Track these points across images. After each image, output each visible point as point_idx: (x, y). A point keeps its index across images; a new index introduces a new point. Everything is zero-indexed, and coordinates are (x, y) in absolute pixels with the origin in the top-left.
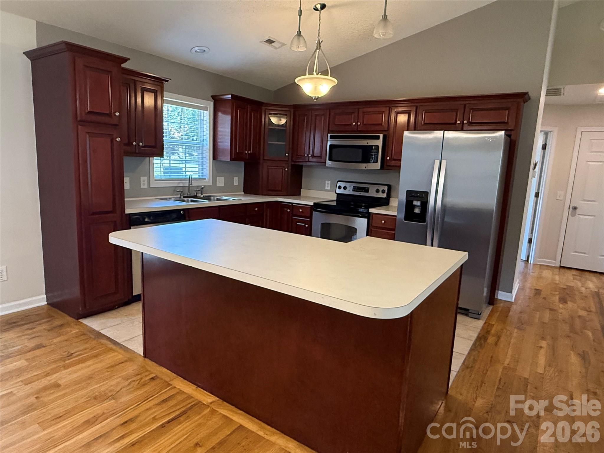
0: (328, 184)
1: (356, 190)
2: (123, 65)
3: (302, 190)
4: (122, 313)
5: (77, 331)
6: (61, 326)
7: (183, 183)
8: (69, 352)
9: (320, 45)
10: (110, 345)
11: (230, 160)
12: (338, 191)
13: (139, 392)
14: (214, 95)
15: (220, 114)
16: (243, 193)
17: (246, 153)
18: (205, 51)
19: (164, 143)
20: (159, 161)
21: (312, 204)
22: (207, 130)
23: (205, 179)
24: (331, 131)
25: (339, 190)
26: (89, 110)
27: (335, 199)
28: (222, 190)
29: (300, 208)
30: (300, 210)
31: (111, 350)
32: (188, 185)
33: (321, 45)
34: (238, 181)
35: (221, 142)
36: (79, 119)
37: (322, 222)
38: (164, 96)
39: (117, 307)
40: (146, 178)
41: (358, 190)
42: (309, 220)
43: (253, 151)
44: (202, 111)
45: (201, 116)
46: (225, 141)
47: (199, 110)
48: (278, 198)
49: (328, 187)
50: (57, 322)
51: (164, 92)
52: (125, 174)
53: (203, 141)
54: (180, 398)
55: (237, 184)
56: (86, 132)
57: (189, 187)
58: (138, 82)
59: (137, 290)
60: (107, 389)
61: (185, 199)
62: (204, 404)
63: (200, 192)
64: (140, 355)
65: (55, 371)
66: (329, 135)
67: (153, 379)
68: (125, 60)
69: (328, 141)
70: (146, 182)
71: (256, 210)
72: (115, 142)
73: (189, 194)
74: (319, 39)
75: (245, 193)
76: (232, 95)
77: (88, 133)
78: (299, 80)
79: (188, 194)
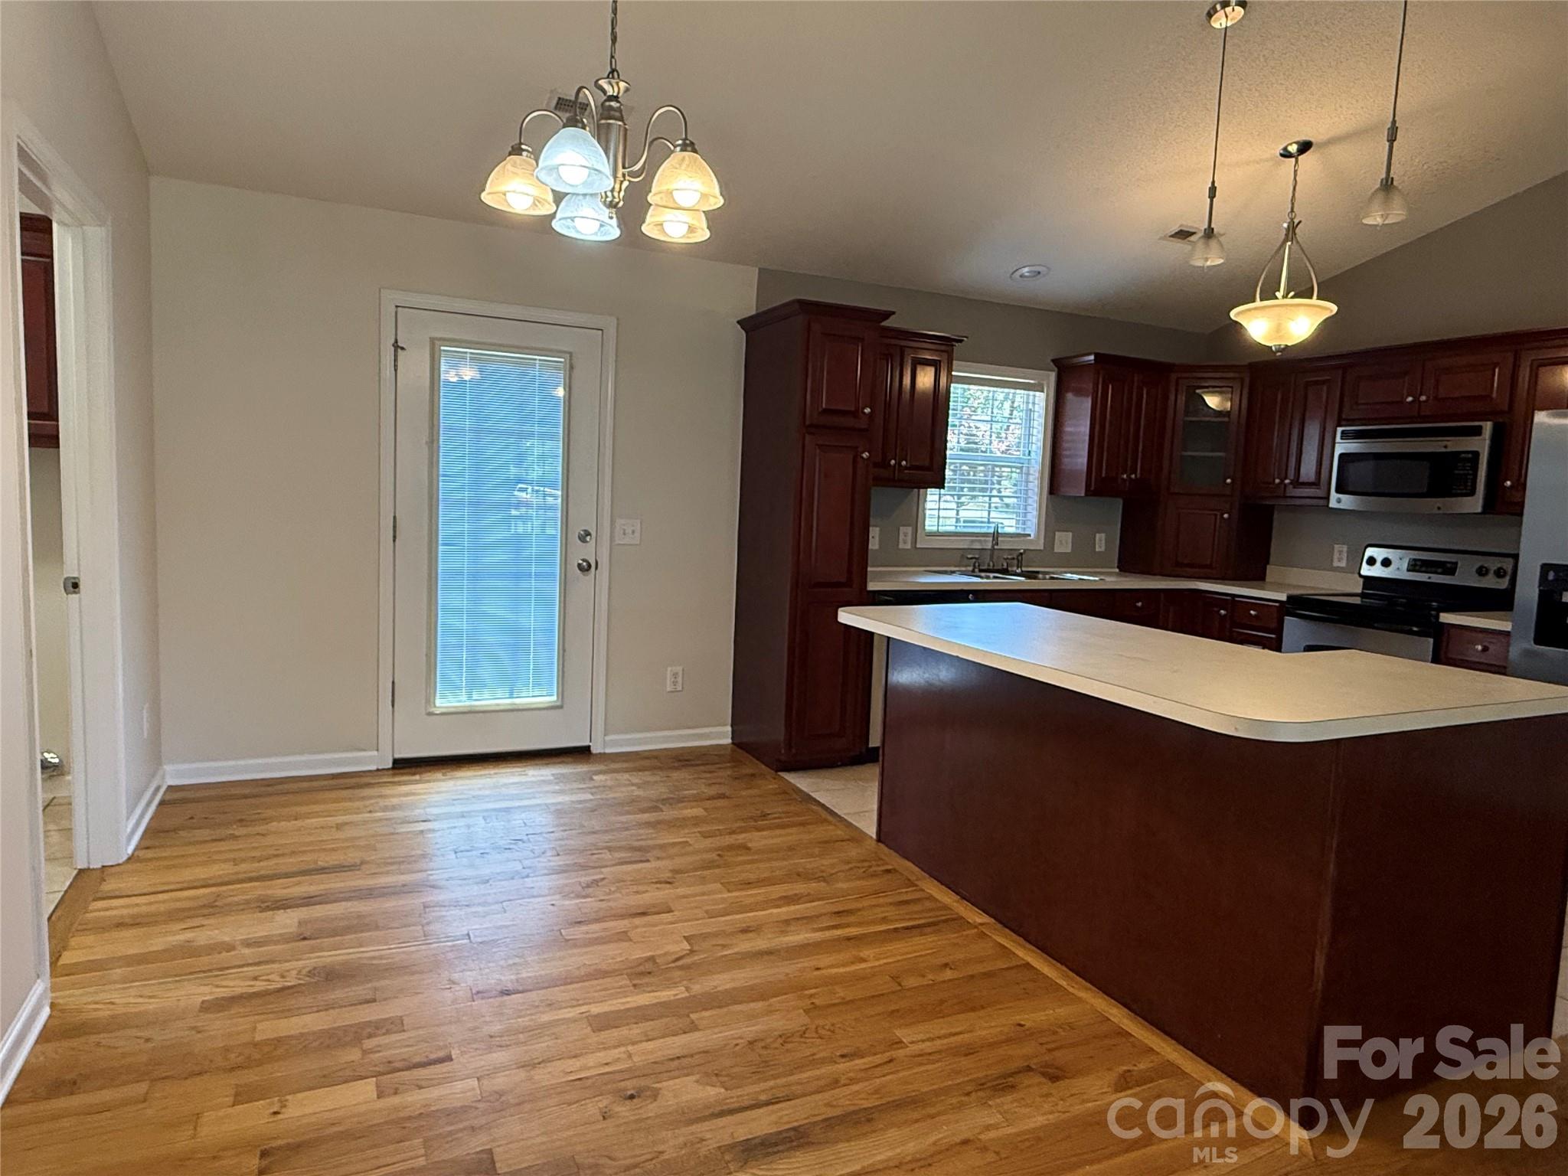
0: (1340, 552)
1: (1417, 568)
2: (885, 324)
3: (1268, 567)
4: (848, 775)
5: (776, 786)
6: (753, 775)
7: (980, 541)
8: (762, 812)
9: (1294, 229)
10: (824, 814)
11: (1086, 495)
12: (1366, 570)
13: (864, 883)
14: (1059, 356)
15: (1070, 396)
16: (1117, 570)
17: (1123, 479)
18: (1039, 273)
19: (948, 461)
20: (936, 498)
21: (1283, 597)
22: (1038, 432)
23: (1029, 535)
24: (1344, 420)
25: (1368, 567)
26: (824, 406)
27: (1359, 590)
28: (1068, 562)
29: (1254, 606)
30: (1252, 612)
31: (826, 820)
32: (990, 547)
33: (1297, 231)
34: (1104, 542)
35: (1068, 456)
36: (808, 423)
37: (1308, 644)
38: (954, 367)
39: (839, 763)
40: (909, 530)
41: (1423, 569)
42: (1273, 636)
43: (1141, 474)
44: (1031, 393)
45: (1028, 403)
46: (1078, 457)
47: (1026, 392)
48: (1197, 583)
49: (1340, 560)
50: (748, 771)
51: (955, 362)
52: (872, 521)
53: (1029, 455)
54: (928, 904)
55: (1103, 549)
56: (817, 445)
57: (993, 549)
58: (907, 349)
59: (875, 741)
60: (817, 868)
61: (983, 574)
62: (968, 922)
63: (1015, 562)
64: (871, 837)
65: (743, 830)
66: (1340, 430)
67: (888, 871)
68: (887, 315)
69: (1337, 445)
70: (909, 538)
71: (1138, 607)
72: (859, 459)
73: (991, 564)
74: (1292, 219)
75: (1120, 570)
76: (1097, 355)
77: (820, 446)
78: (1238, 314)
79: (989, 565)
